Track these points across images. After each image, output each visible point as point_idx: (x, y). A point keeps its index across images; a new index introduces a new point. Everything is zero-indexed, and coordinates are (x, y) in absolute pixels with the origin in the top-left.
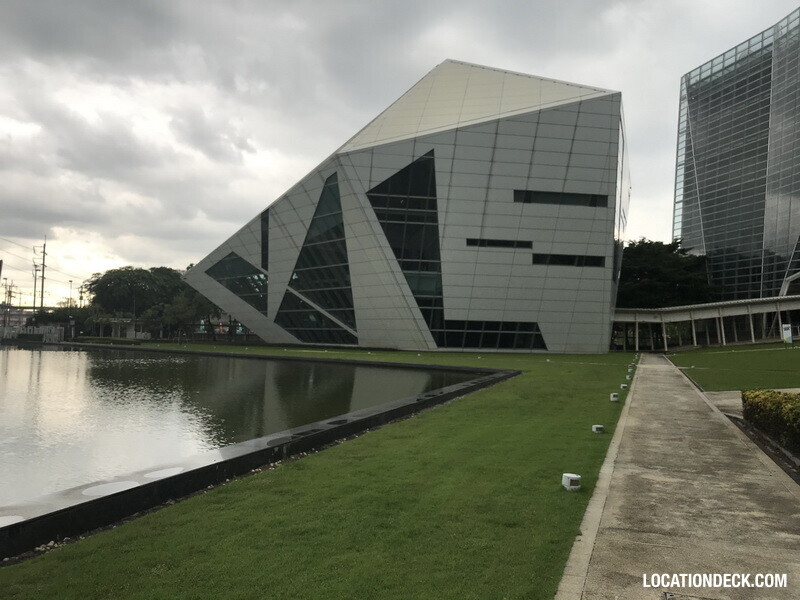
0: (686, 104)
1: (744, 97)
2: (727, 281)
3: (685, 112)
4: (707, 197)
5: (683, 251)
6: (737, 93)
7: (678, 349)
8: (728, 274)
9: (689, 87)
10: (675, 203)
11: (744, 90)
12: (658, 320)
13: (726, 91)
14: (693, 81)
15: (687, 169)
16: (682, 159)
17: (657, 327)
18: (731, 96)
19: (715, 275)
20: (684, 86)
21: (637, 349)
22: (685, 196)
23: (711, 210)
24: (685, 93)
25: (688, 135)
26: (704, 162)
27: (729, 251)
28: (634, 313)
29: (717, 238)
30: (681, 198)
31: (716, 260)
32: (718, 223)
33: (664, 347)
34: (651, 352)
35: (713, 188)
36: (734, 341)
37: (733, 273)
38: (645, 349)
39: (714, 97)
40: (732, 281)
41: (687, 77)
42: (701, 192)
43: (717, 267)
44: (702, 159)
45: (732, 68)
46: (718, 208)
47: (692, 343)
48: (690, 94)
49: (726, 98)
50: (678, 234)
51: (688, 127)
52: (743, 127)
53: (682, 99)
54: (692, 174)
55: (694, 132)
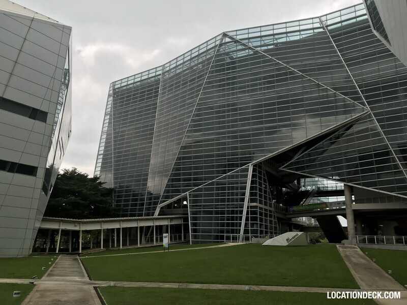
0: (111, 98)
1: (143, 100)
2: (125, 205)
3: (110, 102)
4: (119, 153)
5: (100, 183)
6: (140, 97)
7: (89, 251)
8: (126, 201)
9: (114, 90)
10: (98, 155)
11: (144, 96)
12: (77, 228)
13: (134, 95)
14: (116, 87)
15: (107, 135)
16: (106, 129)
17: (76, 234)
18: (137, 98)
19: (118, 201)
20: (111, 89)
21: (57, 252)
22: (105, 151)
23: (119, 161)
24: (111, 92)
25: (111, 116)
26: (118, 132)
27: (127, 187)
28: (59, 221)
29: (122, 178)
30: (102, 152)
31: (119, 192)
32: (123, 169)
33: (79, 250)
34: (67, 254)
35: (122, 148)
36: (126, 245)
37: (128, 201)
38: (63, 251)
39: (127, 97)
40: (127, 205)
41: (114, 84)
42: (115, 149)
43: (118, 197)
44: (117, 131)
45: (139, 83)
46: (124, 160)
47: (100, 247)
48: (114, 93)
49: (133, 99)
50: (98, 173)
51: (111, 111)
52: (141, 116)
53: (109, 96)
54: (111, 138)
55: (114, 115)
